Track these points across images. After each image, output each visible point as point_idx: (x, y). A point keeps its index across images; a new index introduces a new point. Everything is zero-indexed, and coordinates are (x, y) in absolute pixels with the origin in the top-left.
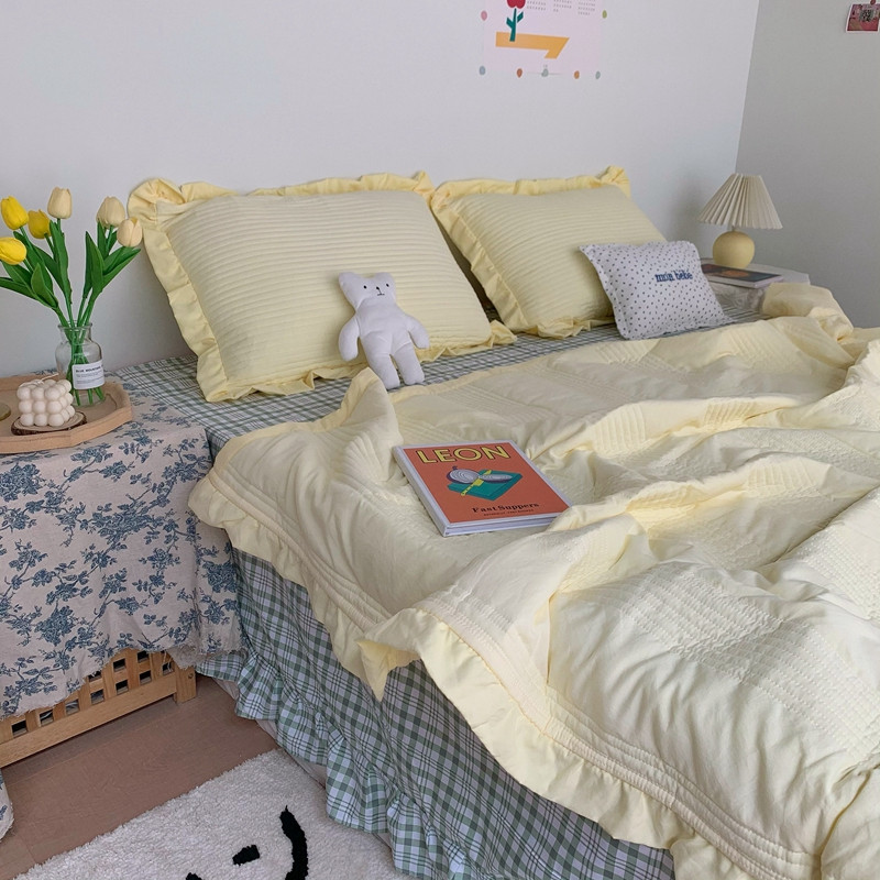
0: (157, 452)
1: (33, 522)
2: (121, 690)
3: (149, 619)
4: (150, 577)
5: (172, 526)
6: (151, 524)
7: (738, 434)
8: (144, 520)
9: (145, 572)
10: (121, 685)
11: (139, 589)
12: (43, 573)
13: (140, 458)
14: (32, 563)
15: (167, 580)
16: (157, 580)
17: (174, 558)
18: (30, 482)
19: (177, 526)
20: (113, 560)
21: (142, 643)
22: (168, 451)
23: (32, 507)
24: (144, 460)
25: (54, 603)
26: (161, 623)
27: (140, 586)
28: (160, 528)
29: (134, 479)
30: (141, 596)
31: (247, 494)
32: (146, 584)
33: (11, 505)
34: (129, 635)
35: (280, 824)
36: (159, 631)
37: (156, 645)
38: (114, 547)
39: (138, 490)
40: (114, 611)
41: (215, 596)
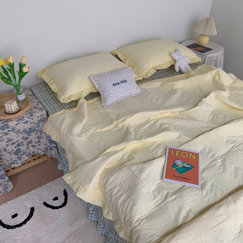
0: (35, 118)
1: (9, 134)
3: (38, 149)
5: (41, 131)
9: (37, 140)
10: (34, 160)
12: (13, 143)
13: (31, 119)
14: (10, 141)
15: (41, 141)
16: (39, 141)
17: (42, 137)
18: (8, 127)
20: (29, 138)
21: (37, 153)
22: (38, 117)
23: (9, 131)
25: (16, 148)
26: (41, 149)
27: (35, 143)
28: (38, 132)
29: (31, 123)
30: (36, 145)
31: (53, 129)
32: (37, 142)
33: (4, 131)
34: (35, 151)
35: (63, 192)
36: (40, 151)
37: (40, 154)
38: (29, 136)
39: (32, 125)
40: (30, 147)
41: (51, 146)
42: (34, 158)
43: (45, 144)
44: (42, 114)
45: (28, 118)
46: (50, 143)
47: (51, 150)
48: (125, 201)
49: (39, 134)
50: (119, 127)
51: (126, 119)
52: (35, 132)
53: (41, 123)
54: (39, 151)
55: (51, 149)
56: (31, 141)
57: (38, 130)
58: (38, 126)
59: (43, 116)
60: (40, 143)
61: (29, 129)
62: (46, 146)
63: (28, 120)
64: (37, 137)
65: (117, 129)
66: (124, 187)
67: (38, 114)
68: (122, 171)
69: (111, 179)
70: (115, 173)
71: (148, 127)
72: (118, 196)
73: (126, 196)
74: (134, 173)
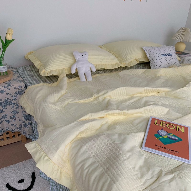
0: (12, 88)
2: (8, 139)
3: (13, 125)
4: (13, 116)
5: (17, 105)
6: (12, 104)
7: (151, 97)
8: (10, 103)
9: (12, 115)
10: (7, 138)
11: (10, 118)
13: (8, 89)
15: (16, 117)
16: (14, 116)
17: (18, 112)
19: (18, 105)
20: (4, 111)
21: (11, 130)
22: (15, 88)
24: (9, 90)
26: (15, 126)
27: (10, 117)
28: (14, 105)
29: (7, 94)
30: (11, 120)
31: (29, 100)
32: (12, 117)
34: (9, 128)
35: (31, 175)
36: (15, 128)
37: (14, 130)
38: (4, 109)
39: (8, 96)
40: (5, 123)
41: (26, 122)
42: (7, 136)
43: (20, 120)
44: (20, 86)
45: (5, 88)
46: (24, 118)
47: (25, 127)
48: (101, 176)
49: (14, 108)
50: (99, 100)
51: (107, 92)
52: (11, 106)
53: (19, 96)
54: (13, 128)
55: (25, 125)
56: (6, 115)
57: (14, 104)
58: (15, 99)
59: (21, 88)
60: (15, 119)
61: (4, 101)
62: (20, 123)
63: (5, 89)
64: (13, 112)
65: (97, 102)
66: (101, 158)
67: (16, 85)
68: (99, 139)
69: (84, 148)
70: (90, 141)
71: (132, 103)
72: (91, 169)
73: (102, 171)
74: (115, 142)
